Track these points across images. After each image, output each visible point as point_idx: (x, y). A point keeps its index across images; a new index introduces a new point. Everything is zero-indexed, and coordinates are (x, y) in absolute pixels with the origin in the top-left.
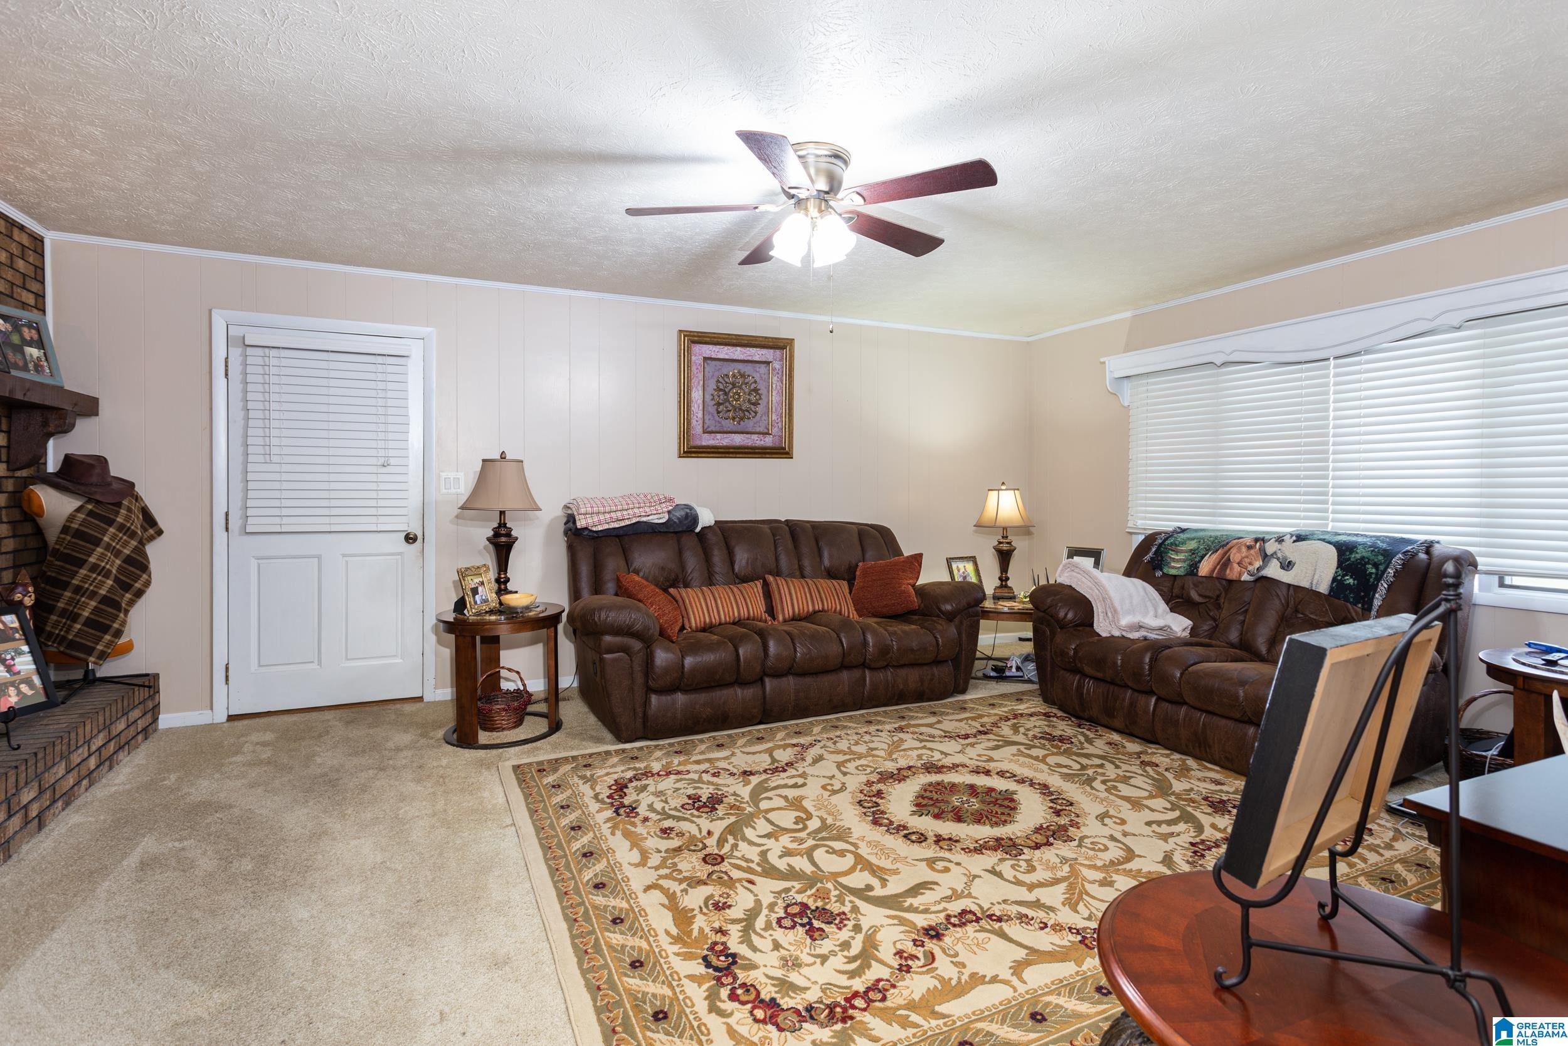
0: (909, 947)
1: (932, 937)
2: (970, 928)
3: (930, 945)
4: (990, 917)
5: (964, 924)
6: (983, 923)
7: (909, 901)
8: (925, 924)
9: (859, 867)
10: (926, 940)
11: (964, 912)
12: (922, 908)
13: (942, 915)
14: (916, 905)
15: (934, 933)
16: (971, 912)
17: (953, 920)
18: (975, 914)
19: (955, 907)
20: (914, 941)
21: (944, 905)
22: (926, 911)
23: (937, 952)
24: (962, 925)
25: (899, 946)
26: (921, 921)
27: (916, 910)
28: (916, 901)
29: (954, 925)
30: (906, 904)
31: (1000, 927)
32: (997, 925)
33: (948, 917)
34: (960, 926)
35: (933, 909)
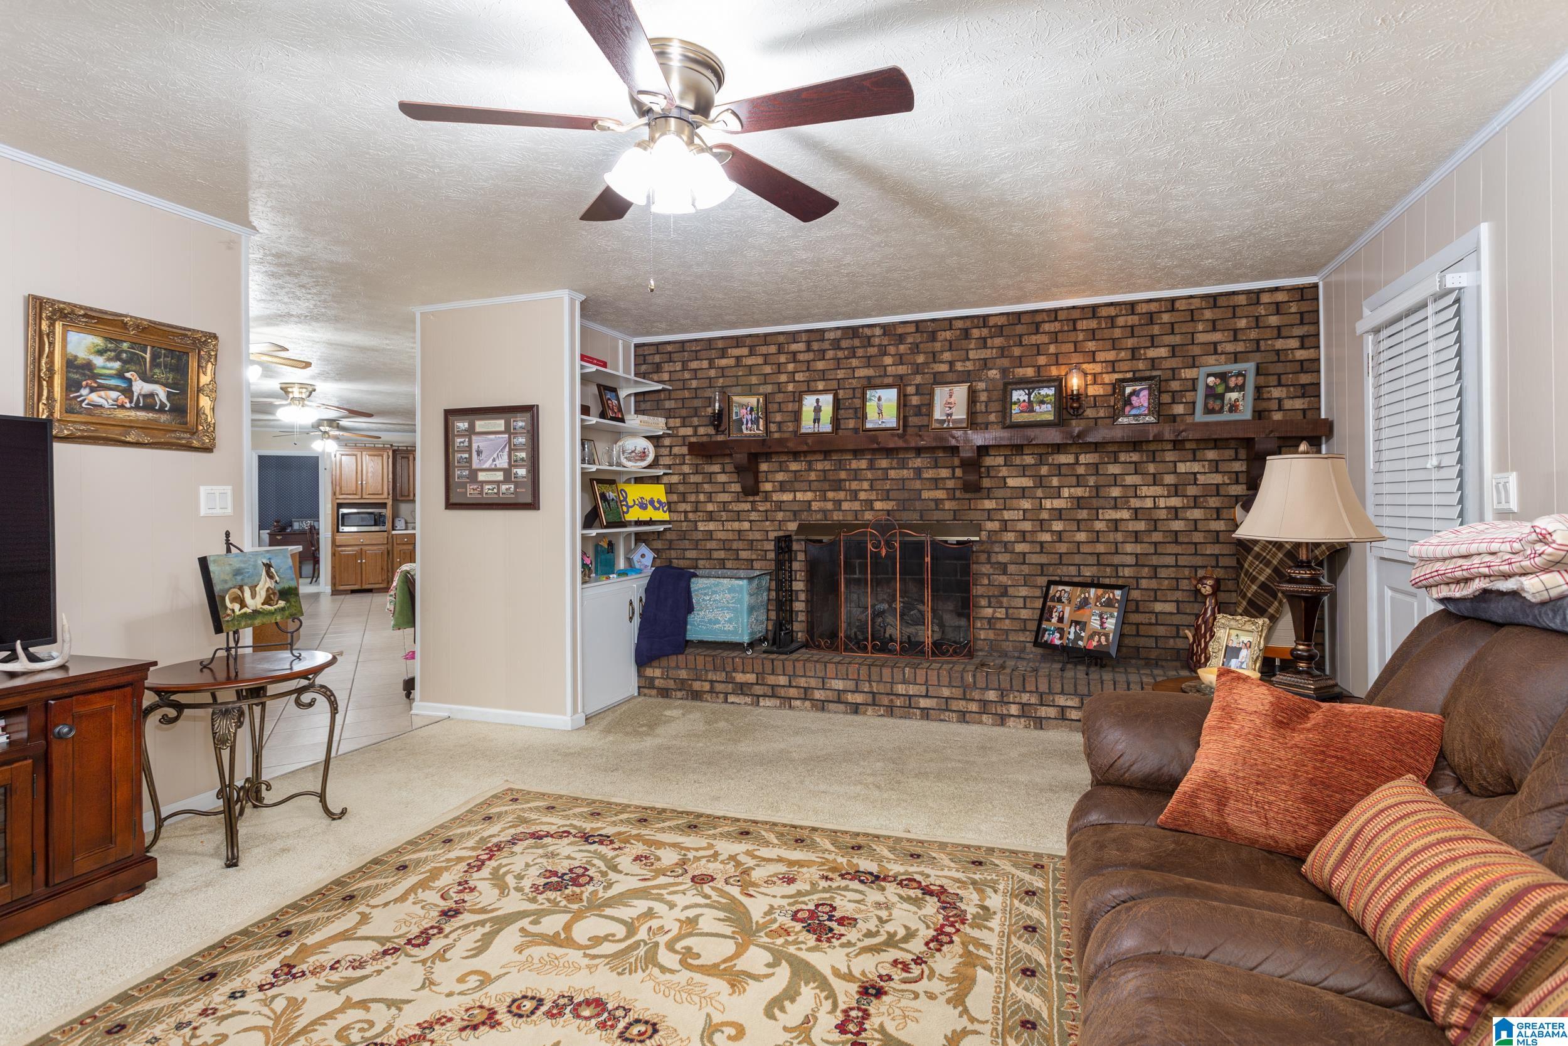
0: (467, 896)
1: (450, 910)
2: (416, 931)
3: (450, 904)
4: (396, 950)
5: (422, 933)
6: (402, 941)
7: (487, 928)
8: (461, 917)
9: (563, 936)
10: (454, 905)
11: (426, 943)
12: (472, 928)
13: (447, 929)
14: (479, 928)
15: (448, 914)
16: (418, 946)
17: (435, 931)
18: (415, 946)
19: (436, 944)
20: (464, 901)
21: (449, 941)
22: (466, 927)
23: (442, 903)
24: (424, 932)
25: (476, 893)
26: (466, 918)
27: (476, 924)
28: (480, 931)
29: (432, 927)
30: (488, 925)
31: (383, 945)
32: (389, 945)
33: (441, 930)
34: (426, 929)
35: (460, 931)
